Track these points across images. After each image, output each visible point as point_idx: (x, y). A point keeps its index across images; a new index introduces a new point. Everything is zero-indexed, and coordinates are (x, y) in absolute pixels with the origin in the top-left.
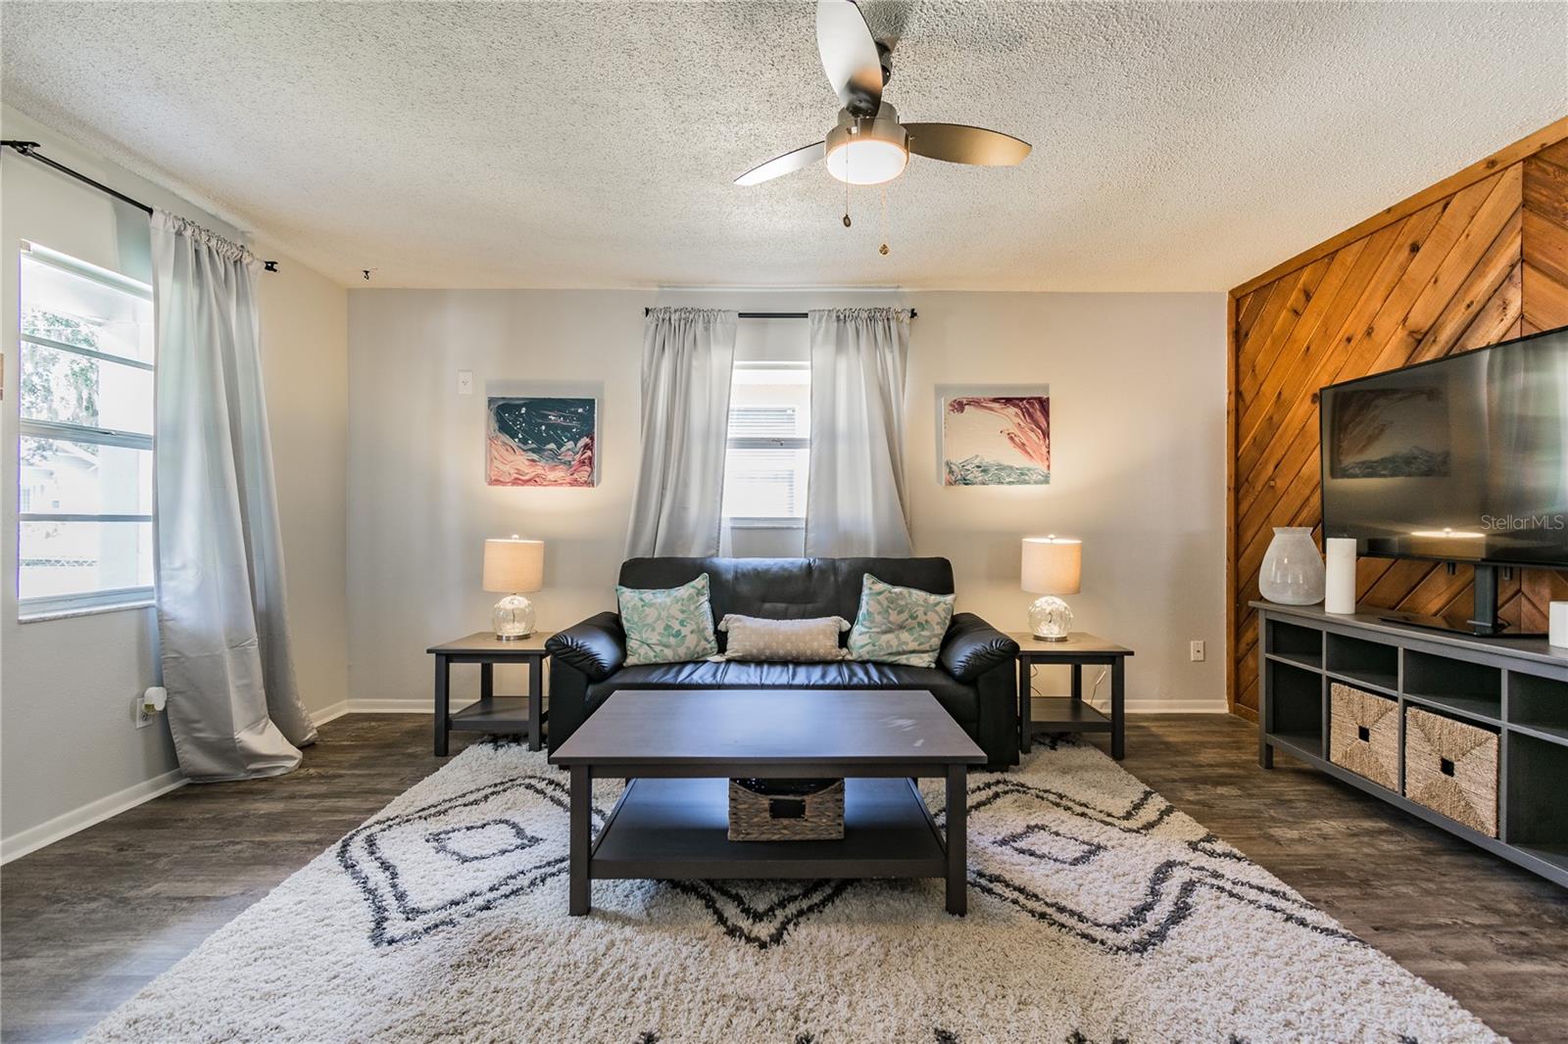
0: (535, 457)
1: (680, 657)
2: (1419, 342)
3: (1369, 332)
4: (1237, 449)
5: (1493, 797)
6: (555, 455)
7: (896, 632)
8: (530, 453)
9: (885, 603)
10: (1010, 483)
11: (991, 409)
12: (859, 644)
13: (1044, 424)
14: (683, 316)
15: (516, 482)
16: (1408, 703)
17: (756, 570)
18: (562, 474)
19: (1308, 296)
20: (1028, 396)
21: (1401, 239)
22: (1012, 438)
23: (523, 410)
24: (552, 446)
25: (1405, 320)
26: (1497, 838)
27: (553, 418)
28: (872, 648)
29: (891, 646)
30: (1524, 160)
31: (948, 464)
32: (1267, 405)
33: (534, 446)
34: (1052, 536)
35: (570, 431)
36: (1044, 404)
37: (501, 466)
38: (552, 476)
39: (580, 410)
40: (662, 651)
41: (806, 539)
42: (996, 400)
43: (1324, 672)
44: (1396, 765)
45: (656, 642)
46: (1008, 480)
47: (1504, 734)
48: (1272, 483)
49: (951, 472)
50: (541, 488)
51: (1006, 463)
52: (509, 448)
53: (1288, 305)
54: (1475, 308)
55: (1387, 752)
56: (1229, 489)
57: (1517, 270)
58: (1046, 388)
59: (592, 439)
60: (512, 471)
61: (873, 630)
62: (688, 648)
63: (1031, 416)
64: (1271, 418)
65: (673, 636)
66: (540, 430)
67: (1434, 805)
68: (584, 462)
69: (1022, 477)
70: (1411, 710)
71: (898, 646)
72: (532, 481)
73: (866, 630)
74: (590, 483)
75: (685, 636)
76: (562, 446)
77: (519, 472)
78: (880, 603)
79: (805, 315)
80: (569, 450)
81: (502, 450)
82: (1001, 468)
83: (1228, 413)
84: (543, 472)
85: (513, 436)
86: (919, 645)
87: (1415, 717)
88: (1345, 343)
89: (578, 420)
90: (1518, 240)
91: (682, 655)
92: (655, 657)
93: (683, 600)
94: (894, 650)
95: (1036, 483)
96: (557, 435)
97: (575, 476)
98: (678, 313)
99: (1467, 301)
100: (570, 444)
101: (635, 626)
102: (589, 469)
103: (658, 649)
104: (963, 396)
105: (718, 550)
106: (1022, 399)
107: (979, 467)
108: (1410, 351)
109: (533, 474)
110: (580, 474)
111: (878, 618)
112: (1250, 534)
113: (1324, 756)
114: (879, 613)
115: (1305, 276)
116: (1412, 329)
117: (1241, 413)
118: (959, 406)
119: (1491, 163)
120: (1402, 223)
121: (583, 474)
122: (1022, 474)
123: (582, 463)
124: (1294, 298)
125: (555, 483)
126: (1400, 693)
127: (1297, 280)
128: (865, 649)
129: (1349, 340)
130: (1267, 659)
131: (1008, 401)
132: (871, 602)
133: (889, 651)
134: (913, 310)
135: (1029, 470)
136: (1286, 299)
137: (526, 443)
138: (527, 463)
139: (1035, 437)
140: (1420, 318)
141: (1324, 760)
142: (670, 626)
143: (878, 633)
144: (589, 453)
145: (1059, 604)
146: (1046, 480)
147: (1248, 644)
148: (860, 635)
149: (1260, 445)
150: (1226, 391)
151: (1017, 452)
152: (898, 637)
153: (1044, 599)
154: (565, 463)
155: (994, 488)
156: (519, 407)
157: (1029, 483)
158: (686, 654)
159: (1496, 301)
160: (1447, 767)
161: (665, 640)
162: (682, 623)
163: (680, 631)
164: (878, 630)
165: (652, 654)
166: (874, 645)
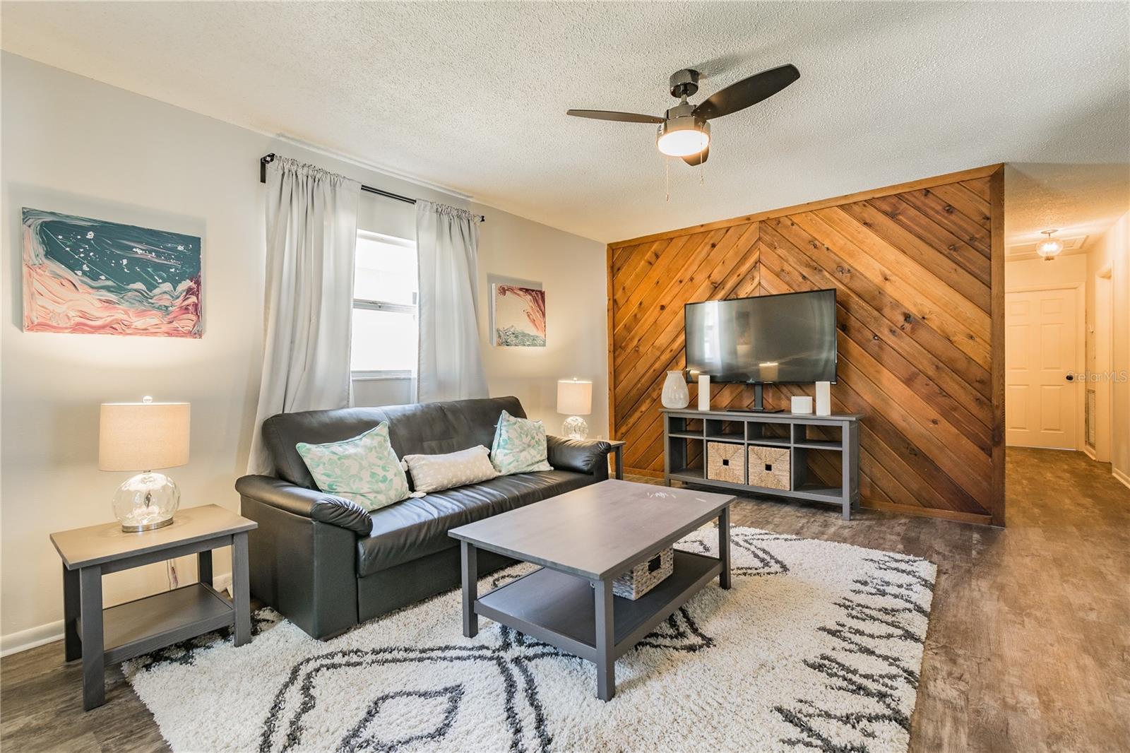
0: (112, 297)
1: (392, 500)
2: (716, 288)
3: (692, 279)
4: (614, 327)
5: (789, 475)
6: (144, 297)
7: (527, 450)
8: (104, 292)
9: (519, 430)
10: (529, 345)
11: (518, 295)
12: (506, 462)
13: (543, 308)
14: (311, 173)
15: (78, 328)
16: (749, 445)
17: (404, 415)
18: (155, 321)
19: (657, 256)
20: (536, 289)
21: (707, 240)
22: (528, 316)
23: (90, 235)
24: (139, 286)
25: (709, 277)
26: (790, 490)
27: (140, 252)
28: (517, 463)
29: (528, 460)
30: (760, 221)
31: (498, 331)
32: (634, 308)
33: (110, 283)
34: (575, 379)
35: (167, 271)
36: (542, 294)
37: (51, 306)
38: (139, 323)
39: (180, 248)
40: (375, 497)
41: (419, 387)
42: (521, 289)
43: (705, 438)
44: (743, 472)
45: (370, 490)
46: (528, 343)
47: (792, 449)
48: (637, 349)
49: (500, 337)
50: (120, 337)
51: (526, 332)
52: (65, 282)
53: (646, 258)
54: (741, 277)
55: (738, 468)
56: (610, 352)
57: (758, 265)
58: (541, 285)
59: (198, 283)
60: (71, 314)
61: (515, 451)
62: (397, 490)
63: (537, 303)
64: (636, 315)
65: (381, 482)
66: (119, 265)
67: (763, 485)
68: (187, 309)
69: (534, 342)
70: (750, 447)
71: (532, 459)
72: (110, 328)
73: (509, 451)
74: (198, 334)
75: (391, 480)
76: (155, 287)
77: (84, 315)
78: (515, 430)
79: (413, 202)
80: (165, 292)
81: (55, 285)
82: (524, 335)
83: (608, 311)
84: (124, 317)
85: (72, 267)
86: (541, 456)
87: (753, 450)
88: (678, 282)
89: (177, 258)
90: (758, 253)
91: (393, 497)
92: (372, 504)
93: (375, 448)
94: (530, 463)
95: (540, 346)
96: (147, 274)
97: (175, 324)
98: (306, 169)
99: (738, 274)
100: (167, 286)
101: (340, 480)
102: (194, 318)
103: (371, 496)
104: (506, 285)
105: (348, 401)
106: (533, 291)
107: (514, 334)
108: (711, 292)
109: (109, 319)
110: (183, 323)
111: (517, 442)
112: (623, 375)
113: (705, 477)
114: (517, 438)
115: (655, 247)
116: (713, 281)
117: (615, 312)
118: (503, 291)
119: (748, 219)
120: (707, 234)
121: (187, 322)
122: (534, 340)
123: (186, 309)
124: (649, 255)
125: (145, 331)
126: (746, 441)
127: (650, 247)
128: (512, 465)
129: (681, 282)
130: (670, 437)
131: (527, 291)
132: (511, 431)
133: (528, 464)
134: (483, 217)
135: (537, 337)
136: (644, 255)
137: (95, 277)
138: (98, 304)
139: (539, 315)
140: (717, 276)
141: (705, 479)
142: (375, 474)
143: (518, 452)
144: (193, 299)
145: (580, 420)
146: (544, 345)
147: (622, 434)
148: (505, 455)
149: (628, 328)
150: (607, 298)
151: (531, 325)
152: (529, 452)
153: (572, 418)
154: (159, 308)
155: (520, 348)
156: (83, 230)
157: (537, 346)
158: (395, 495)
159: (749, 276)
160: (768, 468)
161: (375, 487)
162: (384, 468)
163: (385, 476)
164: (518, 450)
165: (368, 503)
166: (518, 461)
